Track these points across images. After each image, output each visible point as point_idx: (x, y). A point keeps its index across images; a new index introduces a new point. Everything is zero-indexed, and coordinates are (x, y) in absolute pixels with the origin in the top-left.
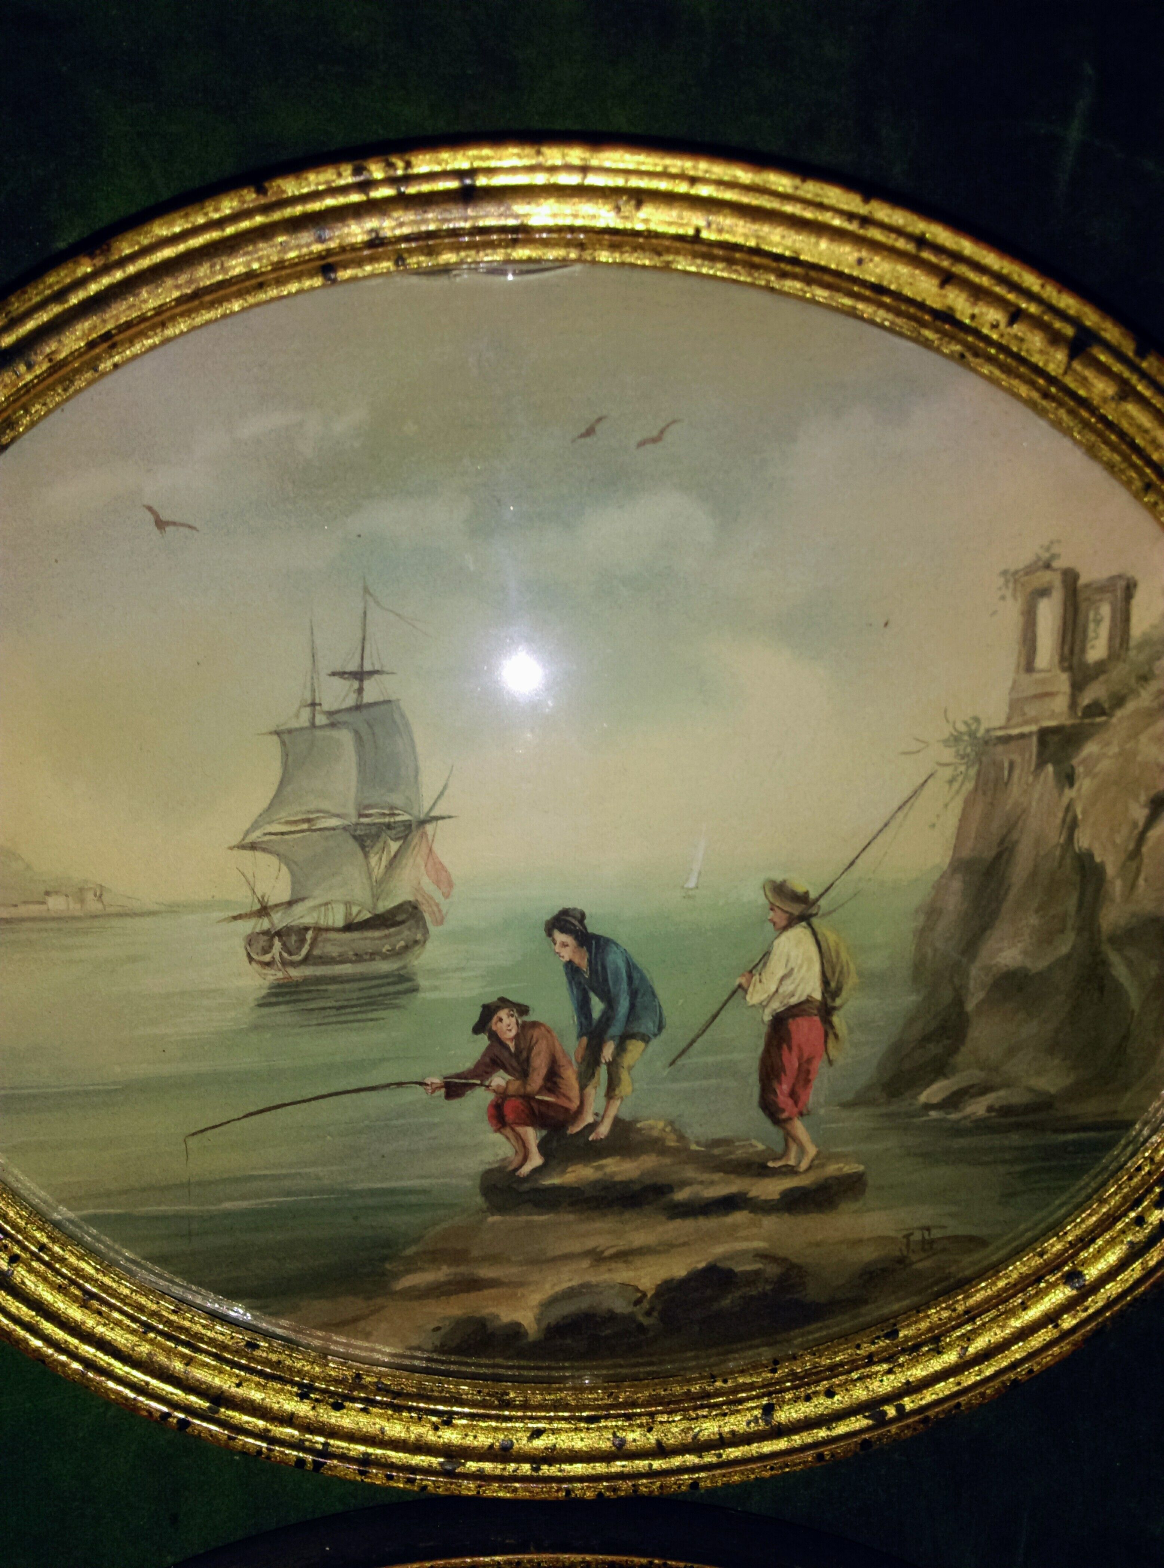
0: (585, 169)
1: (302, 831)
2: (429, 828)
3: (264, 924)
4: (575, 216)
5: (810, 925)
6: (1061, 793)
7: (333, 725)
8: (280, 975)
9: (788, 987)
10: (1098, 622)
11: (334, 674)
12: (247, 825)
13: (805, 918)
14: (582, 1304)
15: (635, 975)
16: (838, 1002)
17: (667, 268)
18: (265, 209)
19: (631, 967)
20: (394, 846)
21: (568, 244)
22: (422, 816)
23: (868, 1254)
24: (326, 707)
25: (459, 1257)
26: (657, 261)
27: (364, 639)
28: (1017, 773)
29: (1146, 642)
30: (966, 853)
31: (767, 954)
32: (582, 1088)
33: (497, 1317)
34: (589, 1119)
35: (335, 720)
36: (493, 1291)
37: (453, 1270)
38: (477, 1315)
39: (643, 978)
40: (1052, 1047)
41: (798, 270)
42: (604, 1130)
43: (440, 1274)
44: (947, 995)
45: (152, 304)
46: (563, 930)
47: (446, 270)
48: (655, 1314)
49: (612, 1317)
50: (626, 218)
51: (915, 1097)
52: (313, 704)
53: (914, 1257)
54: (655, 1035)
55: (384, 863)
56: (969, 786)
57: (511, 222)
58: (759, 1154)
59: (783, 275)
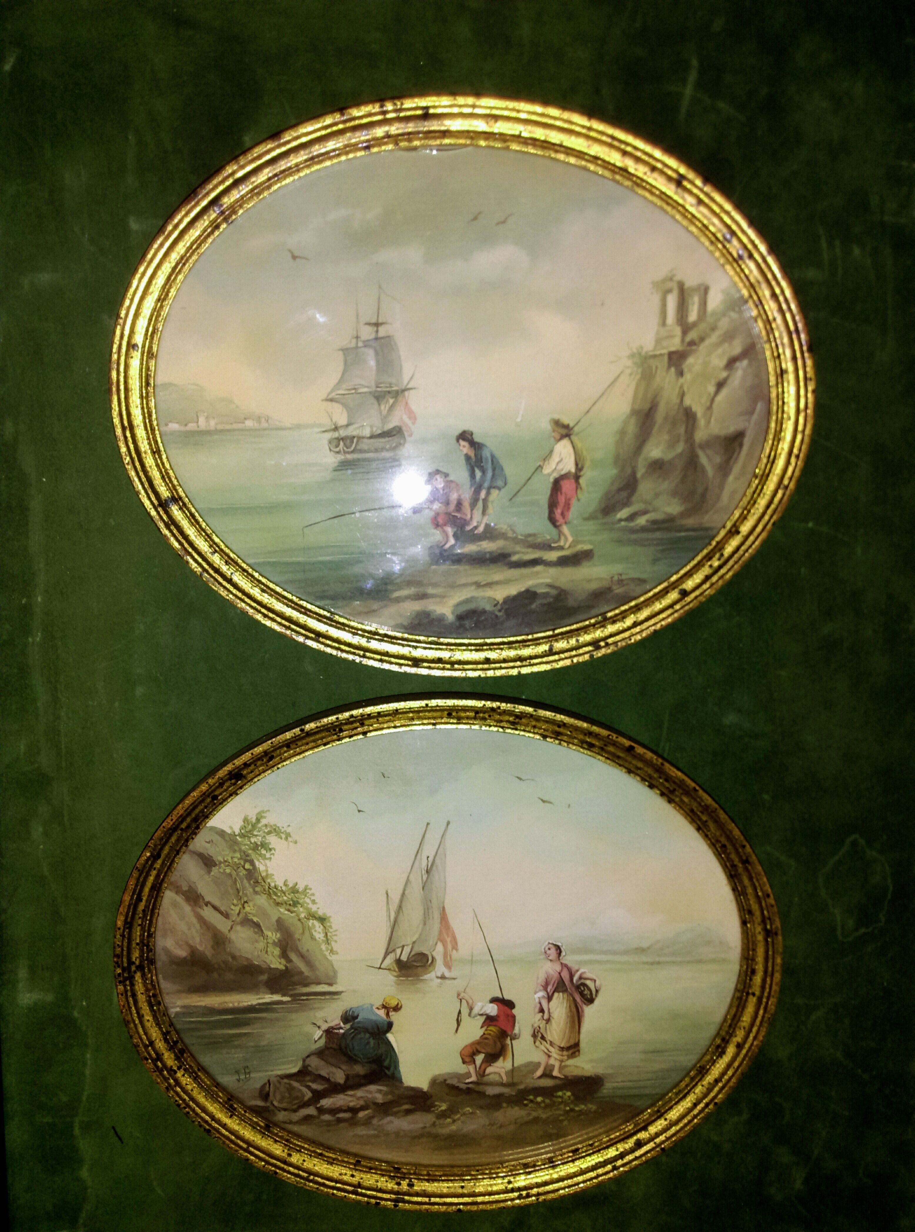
0: (474, 106)
1: (352, 394)
2: (406, 393)
3: (336, 435)
4: (470, 126)
5: (570, 439)
6: (677, 379)
7: (365, 346)
8: (343, 457)
9: (560, 467)
10: (693, 304)
11: (366, 324)
12: (329, 390)
13: (568, 435)
14: (472, 606)
15: (494, 460)
16: (582, 473)
17: (507, 148)
18: (344, 122)
19: (493, 457)
20: (391, 401)
21: (467, 138)
22: (403, 388)
23: (594, 586)
24: (363, 338)
25: (419, 584)
26: (504, 145)
27: (379, 309)
28: (658, 372)
29: (714, 313)
30: (637, 407)
31: (551, 452)
32: (472, 510)
33: (435, 611)
34: (475, 524)
35: (367, 343)
36: (434, 599)
37: (416, 590)
38: (427, 610)
39: (498, 462)
40: (674, 493)
41: (562, 149)
42: (481, 529)
43: (411, 591)
44: (629, 470)
45: (294, 162)
46: (464, 439)
47: (415, 149)
48: (503, 611)
49: (484, 612)
50: (491, 127)
51: (615, 515)
52: (357, 337)
53: (614, 587)
54: (503, 487)
55: (387, 408)
56: (638, 377)
57: (443, 128)
58: (548, 540)
59: (557, 151)
